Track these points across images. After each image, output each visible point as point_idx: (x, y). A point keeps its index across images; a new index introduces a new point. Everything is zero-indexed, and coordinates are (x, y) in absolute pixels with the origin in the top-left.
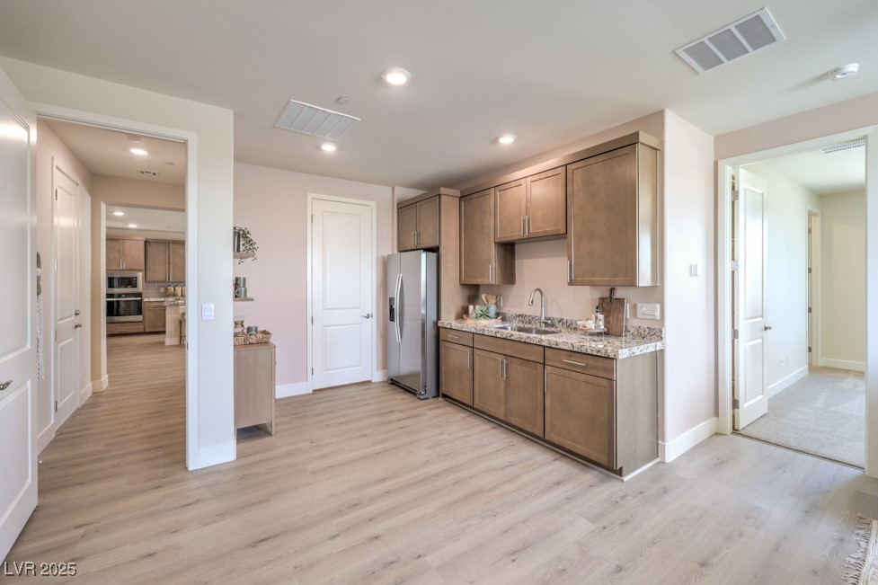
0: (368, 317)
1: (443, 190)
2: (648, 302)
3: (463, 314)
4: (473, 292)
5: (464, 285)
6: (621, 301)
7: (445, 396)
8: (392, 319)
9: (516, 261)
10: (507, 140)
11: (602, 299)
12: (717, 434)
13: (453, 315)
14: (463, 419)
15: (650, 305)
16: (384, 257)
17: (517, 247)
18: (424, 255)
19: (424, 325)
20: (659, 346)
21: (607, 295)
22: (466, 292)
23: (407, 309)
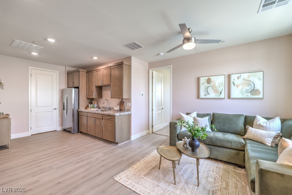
0: (55, 109)
1: (80, 70)
2: (128, 102)
3: (87, 107)
4: (91, 101)
5: (88, 99)
6: (124, 102)
7: (81, 132)
8: (64, 109)
9: (103, 92)
10: (95, 58)
11: (120, 102)
12: (149, 134)
13: (84, 108)
14: (84, 137)
15: (129, 103)
16: (62, 89)
17: (103, 88)
18: (73, 89)
19: (73, 111)
20: (129, 113)
21: (121, 101)
22: (89, 101)
23: (69, 107)
